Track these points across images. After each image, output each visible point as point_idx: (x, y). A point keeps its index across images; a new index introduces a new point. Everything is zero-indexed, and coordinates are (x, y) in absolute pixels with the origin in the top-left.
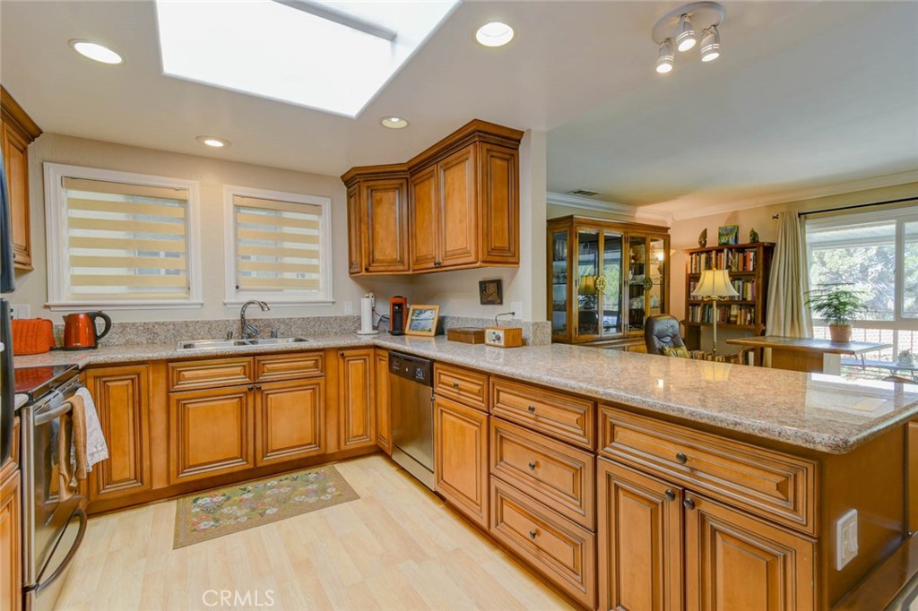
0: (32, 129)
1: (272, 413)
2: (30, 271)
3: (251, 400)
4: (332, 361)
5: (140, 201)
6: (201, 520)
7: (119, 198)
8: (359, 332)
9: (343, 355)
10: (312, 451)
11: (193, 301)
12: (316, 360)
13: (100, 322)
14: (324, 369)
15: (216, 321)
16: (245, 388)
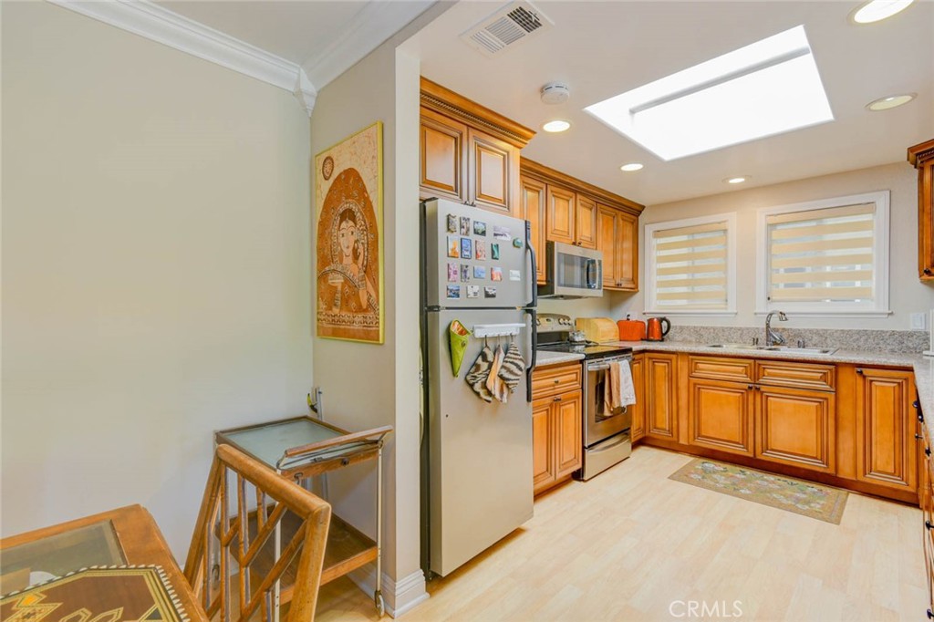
0: (638, 208)
1: (771, 415)
2: (636, 292)
3: (751, 397)
4: (847, 378)
5: (698, 237)
6: (696, 473)
7: (684, 238)
8: (925, 352)
9: (861, 373)
10: (819, 467)
11: (729, 311)
12: (825, 373)
13: (664, 324)
14: (836, 383)
15: (747, 329)
16: (746, 386)
